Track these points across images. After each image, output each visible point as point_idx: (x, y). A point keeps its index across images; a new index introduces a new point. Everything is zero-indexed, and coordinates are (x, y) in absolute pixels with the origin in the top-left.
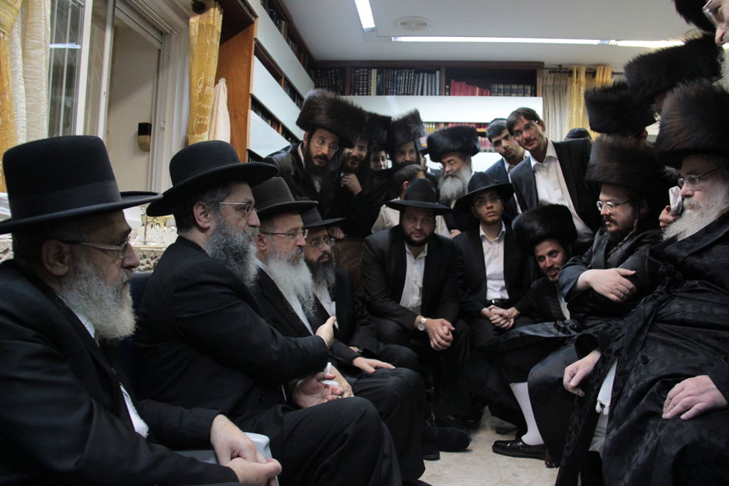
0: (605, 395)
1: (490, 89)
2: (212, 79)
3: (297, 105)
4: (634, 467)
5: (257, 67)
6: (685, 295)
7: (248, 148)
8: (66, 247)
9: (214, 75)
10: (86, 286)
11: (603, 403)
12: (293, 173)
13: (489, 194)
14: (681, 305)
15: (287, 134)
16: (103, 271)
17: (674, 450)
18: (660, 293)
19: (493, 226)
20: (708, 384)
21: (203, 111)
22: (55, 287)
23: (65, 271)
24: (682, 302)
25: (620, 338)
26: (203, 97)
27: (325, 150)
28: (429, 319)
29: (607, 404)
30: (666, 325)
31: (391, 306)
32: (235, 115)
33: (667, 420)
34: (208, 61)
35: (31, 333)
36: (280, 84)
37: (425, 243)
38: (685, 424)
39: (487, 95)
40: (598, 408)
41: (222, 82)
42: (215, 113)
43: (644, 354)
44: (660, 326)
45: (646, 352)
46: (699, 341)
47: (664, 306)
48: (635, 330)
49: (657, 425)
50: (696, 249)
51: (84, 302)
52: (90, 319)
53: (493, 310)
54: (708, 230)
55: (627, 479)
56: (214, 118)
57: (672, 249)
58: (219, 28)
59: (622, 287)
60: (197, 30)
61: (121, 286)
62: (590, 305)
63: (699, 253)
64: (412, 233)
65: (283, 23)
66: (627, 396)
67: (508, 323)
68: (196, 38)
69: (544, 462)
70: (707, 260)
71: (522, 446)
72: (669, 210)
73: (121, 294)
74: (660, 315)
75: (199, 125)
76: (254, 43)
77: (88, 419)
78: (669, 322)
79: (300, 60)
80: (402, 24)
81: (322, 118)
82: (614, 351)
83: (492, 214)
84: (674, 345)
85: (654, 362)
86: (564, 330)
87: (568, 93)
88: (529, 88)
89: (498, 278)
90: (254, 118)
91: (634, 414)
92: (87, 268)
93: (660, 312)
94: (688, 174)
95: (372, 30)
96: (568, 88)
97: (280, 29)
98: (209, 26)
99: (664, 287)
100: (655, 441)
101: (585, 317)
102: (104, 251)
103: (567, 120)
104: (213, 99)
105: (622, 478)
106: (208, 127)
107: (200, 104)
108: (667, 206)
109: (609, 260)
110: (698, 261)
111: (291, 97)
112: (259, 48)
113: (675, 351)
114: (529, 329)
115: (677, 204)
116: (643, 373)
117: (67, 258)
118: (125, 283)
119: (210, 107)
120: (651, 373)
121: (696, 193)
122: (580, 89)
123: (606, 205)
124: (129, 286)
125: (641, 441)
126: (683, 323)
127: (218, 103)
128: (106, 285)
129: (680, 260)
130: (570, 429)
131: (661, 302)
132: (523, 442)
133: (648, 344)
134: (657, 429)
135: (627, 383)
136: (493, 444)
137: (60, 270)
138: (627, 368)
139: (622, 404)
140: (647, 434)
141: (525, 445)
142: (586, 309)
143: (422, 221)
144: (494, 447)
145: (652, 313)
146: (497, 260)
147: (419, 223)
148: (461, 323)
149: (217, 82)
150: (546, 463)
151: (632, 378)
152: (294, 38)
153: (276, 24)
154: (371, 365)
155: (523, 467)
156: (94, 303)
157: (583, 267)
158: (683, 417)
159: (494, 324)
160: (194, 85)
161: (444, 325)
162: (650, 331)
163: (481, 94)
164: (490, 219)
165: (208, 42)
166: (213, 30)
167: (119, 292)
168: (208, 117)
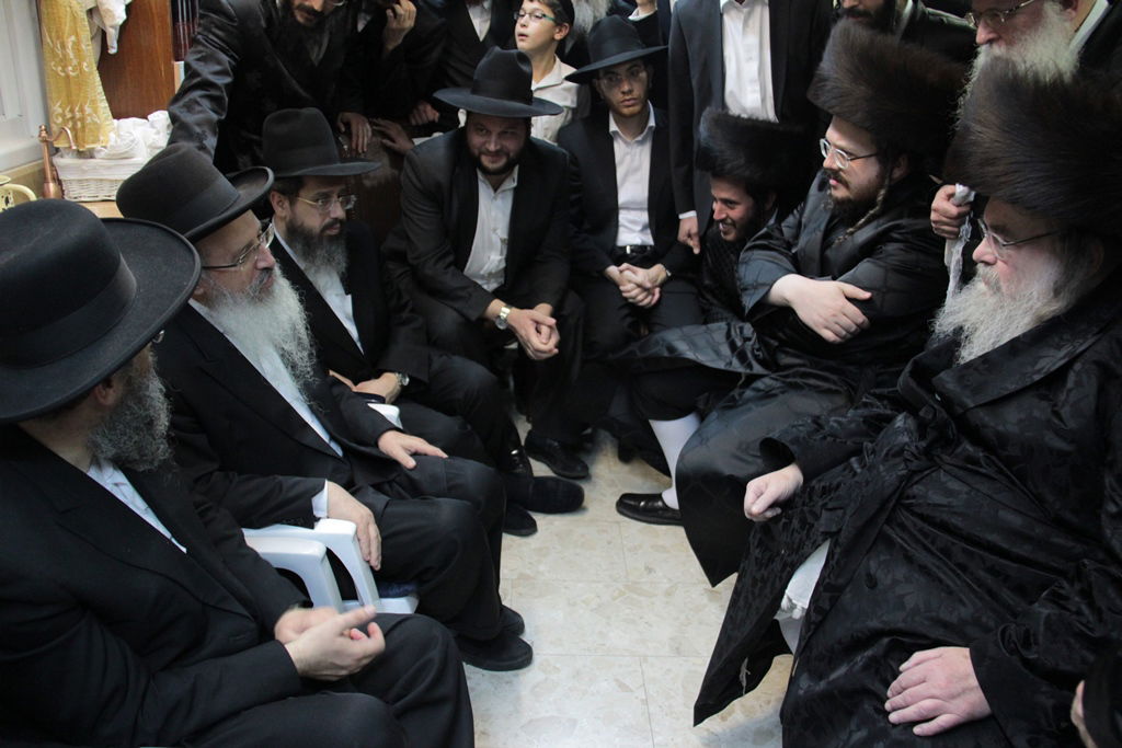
11: (794, 601)
28: (514, 310)
30: (913, 518)
40: (784, 603)
46: (964, 569)
47: (918, 482)
53: (627, 272)
74: (909, 496)
78: (921, 516)
83: (630, 102)
89: (639, 207)
93: (909, 492)
109: (828, 253)
110: (989, 423)
126: (944, 527)
132: (663, 503)
135: (838, 606)
141: (667, 509)
144: (618, 504)
145: (895, 492)
146: (638, 176)
154: (408, 449)
159: (626, 299)
164: (626, 111)
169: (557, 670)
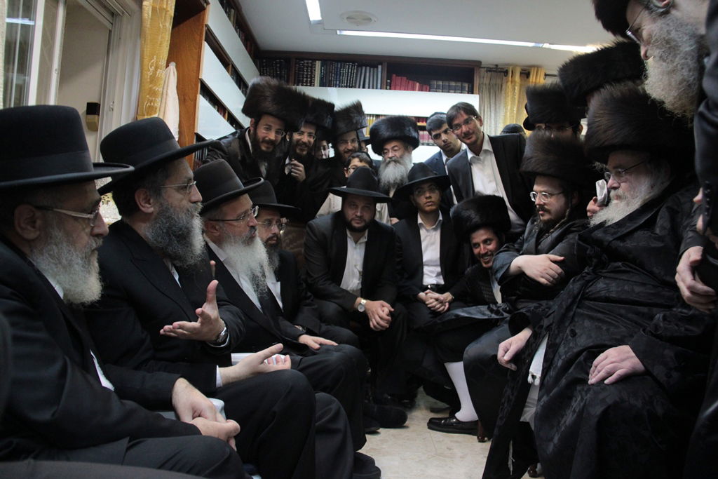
0: (536, 367)
1: (430, 85)
2: (164, 62)
3: (243, 92)
4: (563, 428)
5: (207, 53)
6: (608, 275)
7: (196, 132)
8: (38, 214)
9: (166, 59)
10: (56, 251)
11: (535, 374)
12: (239, 158)
13: (428, 185)
14: (606, 284)
15: (232, 120)
16: (73, 238)
17: (598, 410)
18: (588, 274)
19: (431, 216)
20: (629, 352)
21: (153, 93)
22: (26, 250)
23: (36, 236)
24: (607, 282)
25: (550, 314)
26: (154, 79)
27: (272, 136)
28: (369, 301)
29: (538, 375)
30: (591, 302)
31: (332, 288)
32: (185, 99)
33: (592, 385)
34: (160, 44)
35: (8, 290)
36: (228, 71)
37: (365, 230)
38: (608, 387)
39: (426, 91)
40: (530, 379)
41: (173, 66)
42: (165, 95)
43: (572, 328)
44: (587, 303)
45: (574, 326)
46: (621, 316)
47: (591, 285)
48: (565, 307)
49: (583, 390)
50: (619, 234)
51: (54, 266)
52: (59, 283)
53: (429, 294)
54: (630, 218)
55: (556, 440)
56: (164, 101)
57: (599, 234)
58: (172, 12)
59: (552, 272)
60: (150, 13)
61: (90, 253)
62: (521, 288)
63: (622, 238)
64: (353, 219)
65: (233, 11)
66: (556, 366)
67: (443, 307)
68: (149, 20)
69: (476, 437)
70: (629, 244)
71: (455, 423)
72: (596, 201)
73: (89, 261)
74: (587, 293)
75: (150, 106)
76: (205, 29)
77: (63, 373)
78: (595, 299)
79: (246, 49)
80: (348, 18)
81: (268, 105)
82: (544, 327)
83: (430, 204)
84: (599, 320)
85: (581, 335)
86: (497, 312)
87: (503, 92)
88: (466, 85)
89: (435, 264)
90: (203, 102)
91: (563, 381)
92: (58, 234)
93: (587, 291)
94: (614, 168)
95: (319, 23)
96: (504, 87)
97: (229, 17)
98: (162, 9)
99: (591, 268)
100: (582, 404)
101: (516, 300)
102: (76, 219)
103: (502, 117)
104: (163, 82)
105: (552, 439)
106: (158, 110)
107: (151, 86)
108: (594, 198)
109: (539, 247)
110: (622, 245)
111: (237, 84)
112: (210, 35)
113: (600, 324)
114: (463, 312)
115: (603, 196)
116: (571, 345)
117: (39, 223)
118: (93, 251)
119: (161, 89)
120: (579, 344)
121: (623, 184)
122: (515, 89)
123: (541, 194)
124: (96, 253)
125: (569, 405)
126: (607, 300)
127: (168, 86)
128: (76, 250)
129: (606, 244)
130: (503, 400)
131: (589, 281)
132: (457, 419)
133: (576, 320)
134: (584, 393)
135: (557, 354)
136: (428, 421)
137: (31, 234)
138: (558, 341)
139: (552, 373)
140: (574, 399)
141: (459, 422)
142: (518, 292)
143: (363, 208)
144: (428, 424)
145: (580, 292)
146: (434, 247)
147: (359, 210)
148: (399, 305)
149: (167, 66)
150: (478, 438)
151: (562, 349)
152: (242, 26)
153: (226, 12)
154: (316, 342)
155: (457, 442)
156: (64, 267)
157: (516, 253)
158: (606, 382)
159: (430, 308)
160: (146, 68)
161: (383, 306)
162: (578, 307)
163: (421, 89)
164: (428, 209)
165: (161, 25)
166: (166, 14)
167: (87, 259)
168: (158, 100)
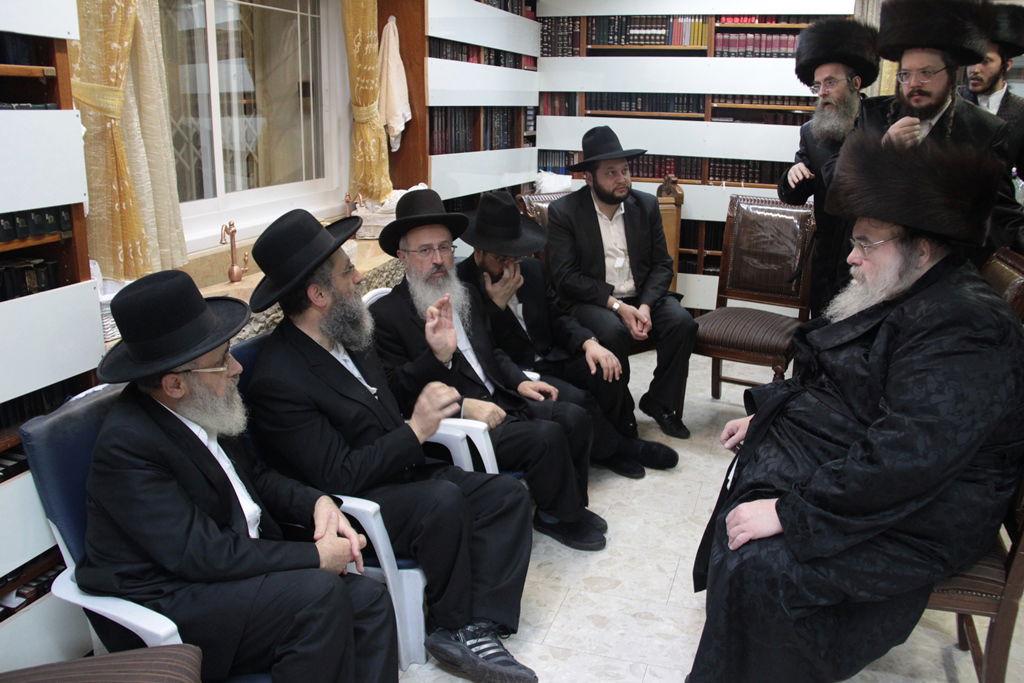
2: (374, 31)
7: (427, 104)
8: (180, 377)
15: (497, 57)
16: (213, 388)
21: (368, 75)
23: (183, 394)
26: (362, 57)
34: (364, 13)
56: (384, 77)
61: (230, 394)
73: (232, 400)
75: (364, 90)
92: (200, 388)
94: (858, 238)
102: (212, 373)
106: (377, 94)
107: (361, 64)
117: (182, 384)
119: (378, 66)
121: (865, 262)
127: (388, 52)
128: (217, 398)
137: (178, 394)
154: (538, 392)
160: (351, 44)
168: (375, 82)
169: (620, 555)
